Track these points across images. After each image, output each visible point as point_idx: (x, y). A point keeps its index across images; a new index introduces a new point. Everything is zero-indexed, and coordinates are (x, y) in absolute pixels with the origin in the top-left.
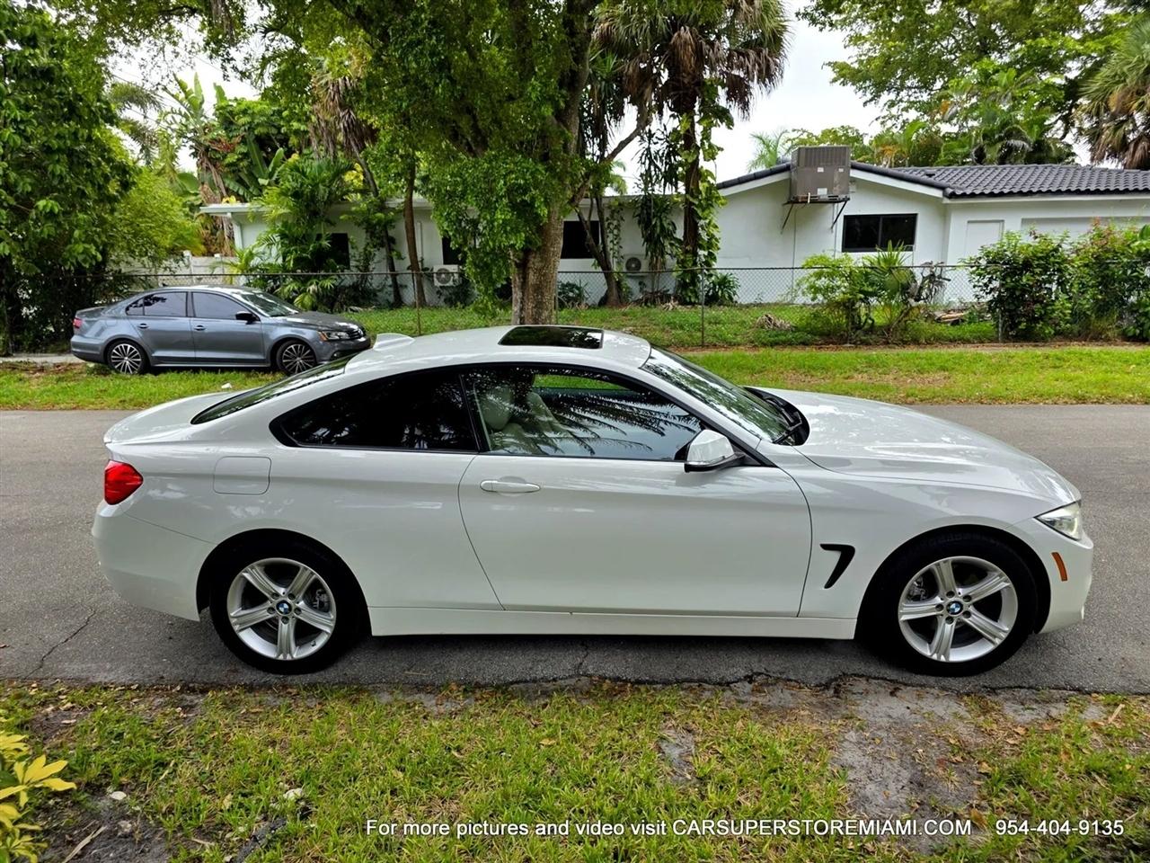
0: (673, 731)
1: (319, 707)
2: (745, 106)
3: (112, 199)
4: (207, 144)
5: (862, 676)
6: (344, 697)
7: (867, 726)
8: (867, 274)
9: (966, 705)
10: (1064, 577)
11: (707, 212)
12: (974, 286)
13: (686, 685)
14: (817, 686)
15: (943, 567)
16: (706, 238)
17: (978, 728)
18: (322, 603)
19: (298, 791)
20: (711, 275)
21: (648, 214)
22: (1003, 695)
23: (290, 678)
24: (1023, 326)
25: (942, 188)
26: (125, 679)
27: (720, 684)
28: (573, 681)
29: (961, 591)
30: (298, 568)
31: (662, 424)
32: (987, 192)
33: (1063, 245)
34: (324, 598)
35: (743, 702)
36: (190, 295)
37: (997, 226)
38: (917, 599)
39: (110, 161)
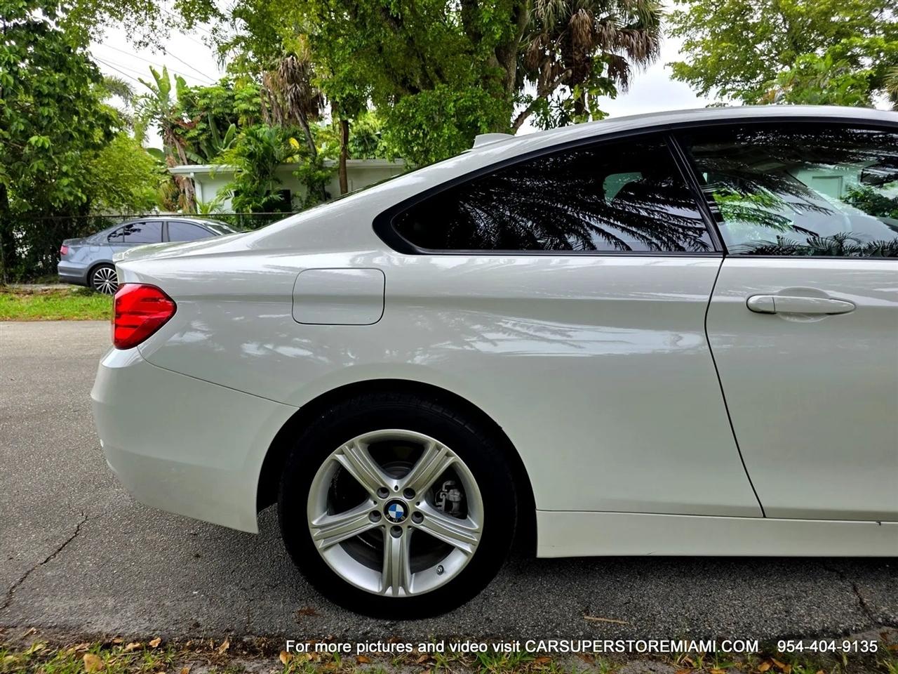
2: (625, 81)
3: (96, 147)
4: (172, 122)
30: (423, 447)
36: (165, 224)
37: (836, 181)
39: (95, 112)
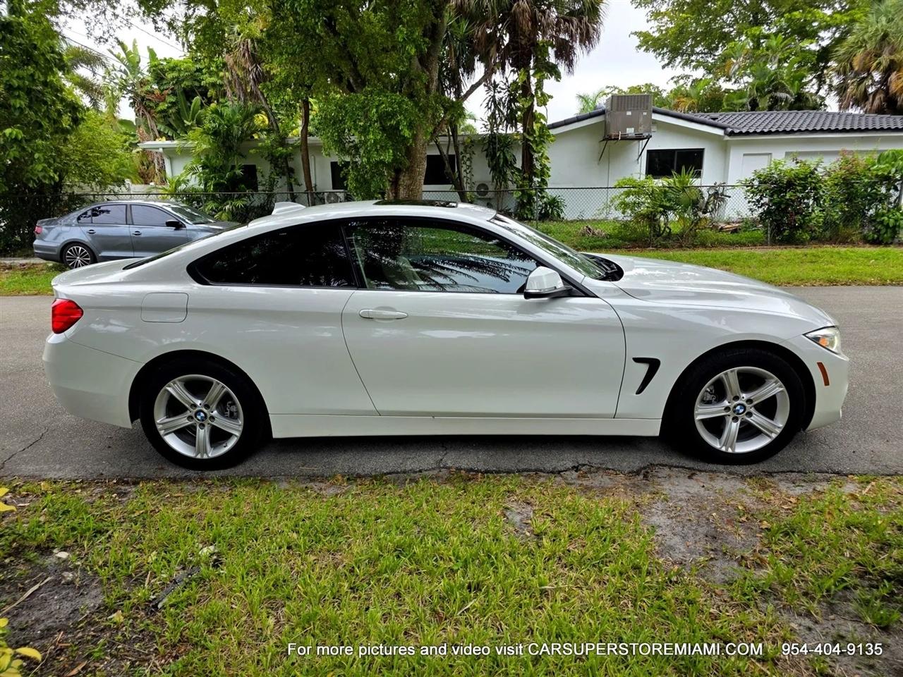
0: (515, 503)
1: (229, 492)
2: (570, 64)
3: (65, 131)
4: (143, 94)
5: (666, 465)
6: (250, 485)
7: (670, 498)
8: (665, 192)
9: (749, 484)
10: (827, 383)
11: (540, 147)
12: (749, 202)
13: (525, 473)
14: (630, 473)
15: (730, 376)
16: (539, 168)
17: (759, 499)
18: (232, 414)
19: (212, 548)
20: (543, 197)
21: (494, 148)
22: (778, 477)
23: (206, 473)
24: (786, 233)
25: (724, 128)
26: (73, 475)
27: (552, 472)
28: (435, 472)
29: (745, 396)
30: (211, 383)
31: (507, 273)
32: (758, 131)
33: (818, 169)
34: (233, 409)
35: (571, 484)
36: (129, 207)
37: (767, 157)
38: (709, 402)
39: (62, 100)
